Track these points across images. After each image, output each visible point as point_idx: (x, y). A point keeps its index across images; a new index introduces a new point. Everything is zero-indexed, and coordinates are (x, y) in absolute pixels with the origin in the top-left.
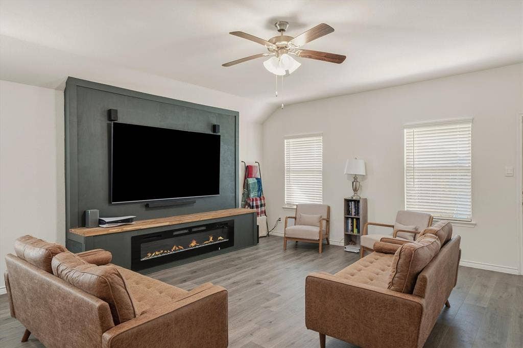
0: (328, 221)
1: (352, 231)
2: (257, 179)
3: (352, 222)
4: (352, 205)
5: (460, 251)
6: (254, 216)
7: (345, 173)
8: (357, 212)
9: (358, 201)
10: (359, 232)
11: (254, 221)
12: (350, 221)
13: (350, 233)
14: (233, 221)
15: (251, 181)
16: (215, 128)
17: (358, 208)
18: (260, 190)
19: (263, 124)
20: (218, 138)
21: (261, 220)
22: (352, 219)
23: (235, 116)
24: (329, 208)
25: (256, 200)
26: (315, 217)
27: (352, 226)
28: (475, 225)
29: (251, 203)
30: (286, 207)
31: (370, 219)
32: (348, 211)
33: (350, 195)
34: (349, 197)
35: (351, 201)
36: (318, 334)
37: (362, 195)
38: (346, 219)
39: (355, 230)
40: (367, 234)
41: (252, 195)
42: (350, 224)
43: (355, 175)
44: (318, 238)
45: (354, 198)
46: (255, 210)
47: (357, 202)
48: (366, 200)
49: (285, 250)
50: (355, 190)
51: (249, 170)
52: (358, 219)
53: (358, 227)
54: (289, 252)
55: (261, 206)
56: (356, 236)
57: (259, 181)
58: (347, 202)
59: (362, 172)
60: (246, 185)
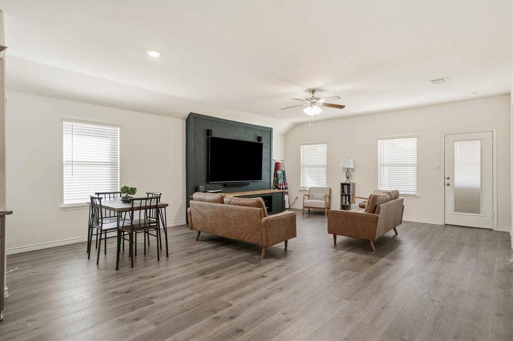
0: (330, 198)
1: (346, 203)
2: (283, 171)
3: (346, 198)
4: (346, 187)
5: (403, 206)
6: (283, 194)
7: (341, 166)
8: (349, 191)
9: (350, 185)
10: (350, 203)
11: (283, 197)
12: (344, 197)
13: (344, 204)
14: (271, 196)
15: (279, 172)
16: (259, 139)
17: (349, 189)
18: (284, 178)
19: (286, 135)
20: (261, 145)
21: (286, 197)
22: (346, 195)
23: (270, 131)
24: (330, 189)
25: (282, 185)
26: (322, 195)
27: (346, 200)
28: (418, 197)
29: (279, 187)
30: (302, 189)
31: (356, 195)
32: (343, 191)
33: (344, 181)
34: (344, 182)
35: (345, 184)
36: (332, 235)
37: (352, 181)
38: (342, 195)
39: (348, 203)
40: (355, 203)
41: (280, 182)
42: (344, 199)
43: (348, 168)
44: (324, 207)
45: (347, 183)
46: (281, 191)
47: (348, 185)
48: (354, 184)
49: (303, 214)
50: (348, 178)
51: (277, 165)
52: (349, 196)
53: (349, 201)
54: (306, 216)
55: (285, 188)
56: (348, 206)
57: (284, 173)
58: (343, 185)
59: (352, 167)
60: (276, 175)
